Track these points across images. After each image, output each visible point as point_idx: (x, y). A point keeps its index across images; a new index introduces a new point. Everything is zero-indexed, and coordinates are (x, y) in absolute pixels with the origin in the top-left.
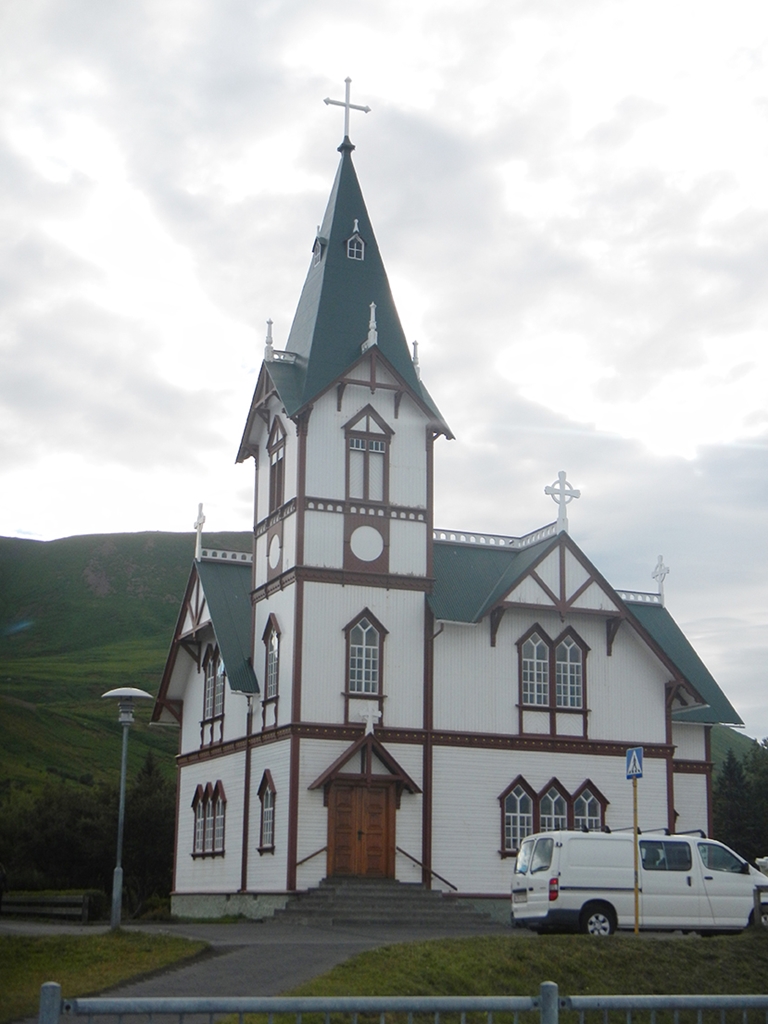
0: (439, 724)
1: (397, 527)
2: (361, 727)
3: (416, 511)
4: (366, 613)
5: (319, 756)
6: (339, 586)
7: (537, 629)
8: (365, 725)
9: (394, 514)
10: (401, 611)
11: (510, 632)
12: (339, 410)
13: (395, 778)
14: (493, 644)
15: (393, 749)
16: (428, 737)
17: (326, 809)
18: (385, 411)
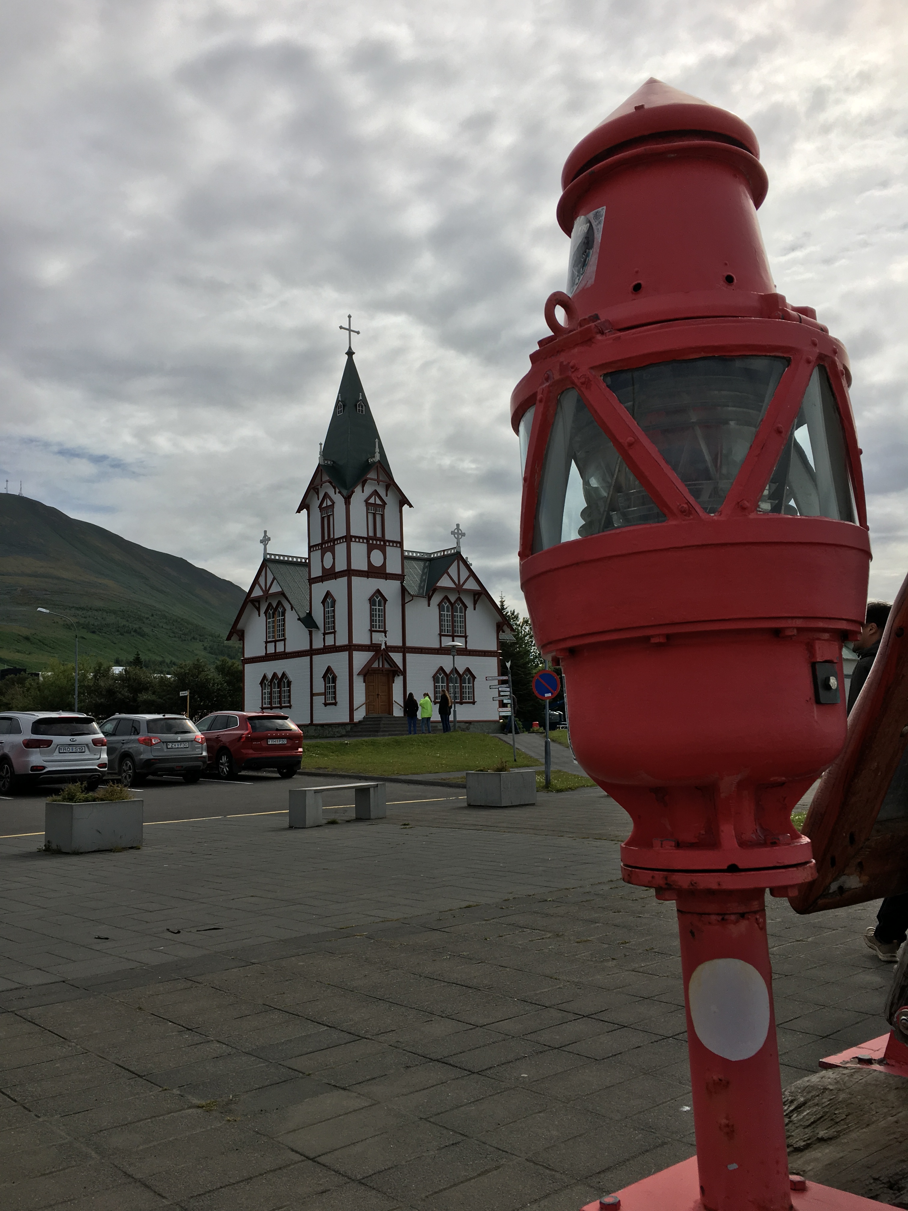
0: (408, 644)
1: (389, 549)
2: (379, 645)
3: (397, 542)
4: (378, 591)
5: (361, 659)
6: (366, 578)
7: (446, 598)
8: (381, 644)
9: (387, 544)
10: (391, 588)
11: (436, 599)
12: (363, 492)
13: (392, 669)
14: (429, 606)
15: (393, 655)
16: (404, 650)
17: (364, 684)
18: (382, 492)
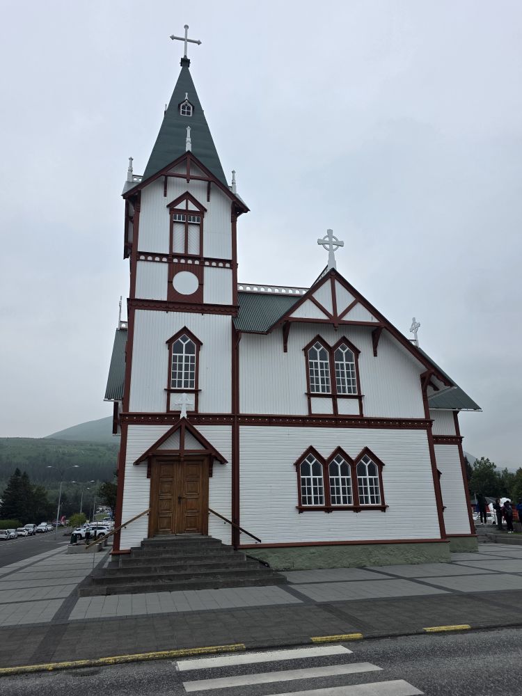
0: (244, 410)
1: (208, 272)
2: (179, 414)
3: (224, 261)
4: (185, 330)
5: (141, 439)
6: (164, 312)
7: (319, 338)
9: (207, 263)
10: (212, 327)
11: (298, 342)
12: (165, 195)
13: (208, 452)
14: (285, 350)
15: (204, 430)
16: (235, 420)
17: (149, 481)
18: (200, 196)
